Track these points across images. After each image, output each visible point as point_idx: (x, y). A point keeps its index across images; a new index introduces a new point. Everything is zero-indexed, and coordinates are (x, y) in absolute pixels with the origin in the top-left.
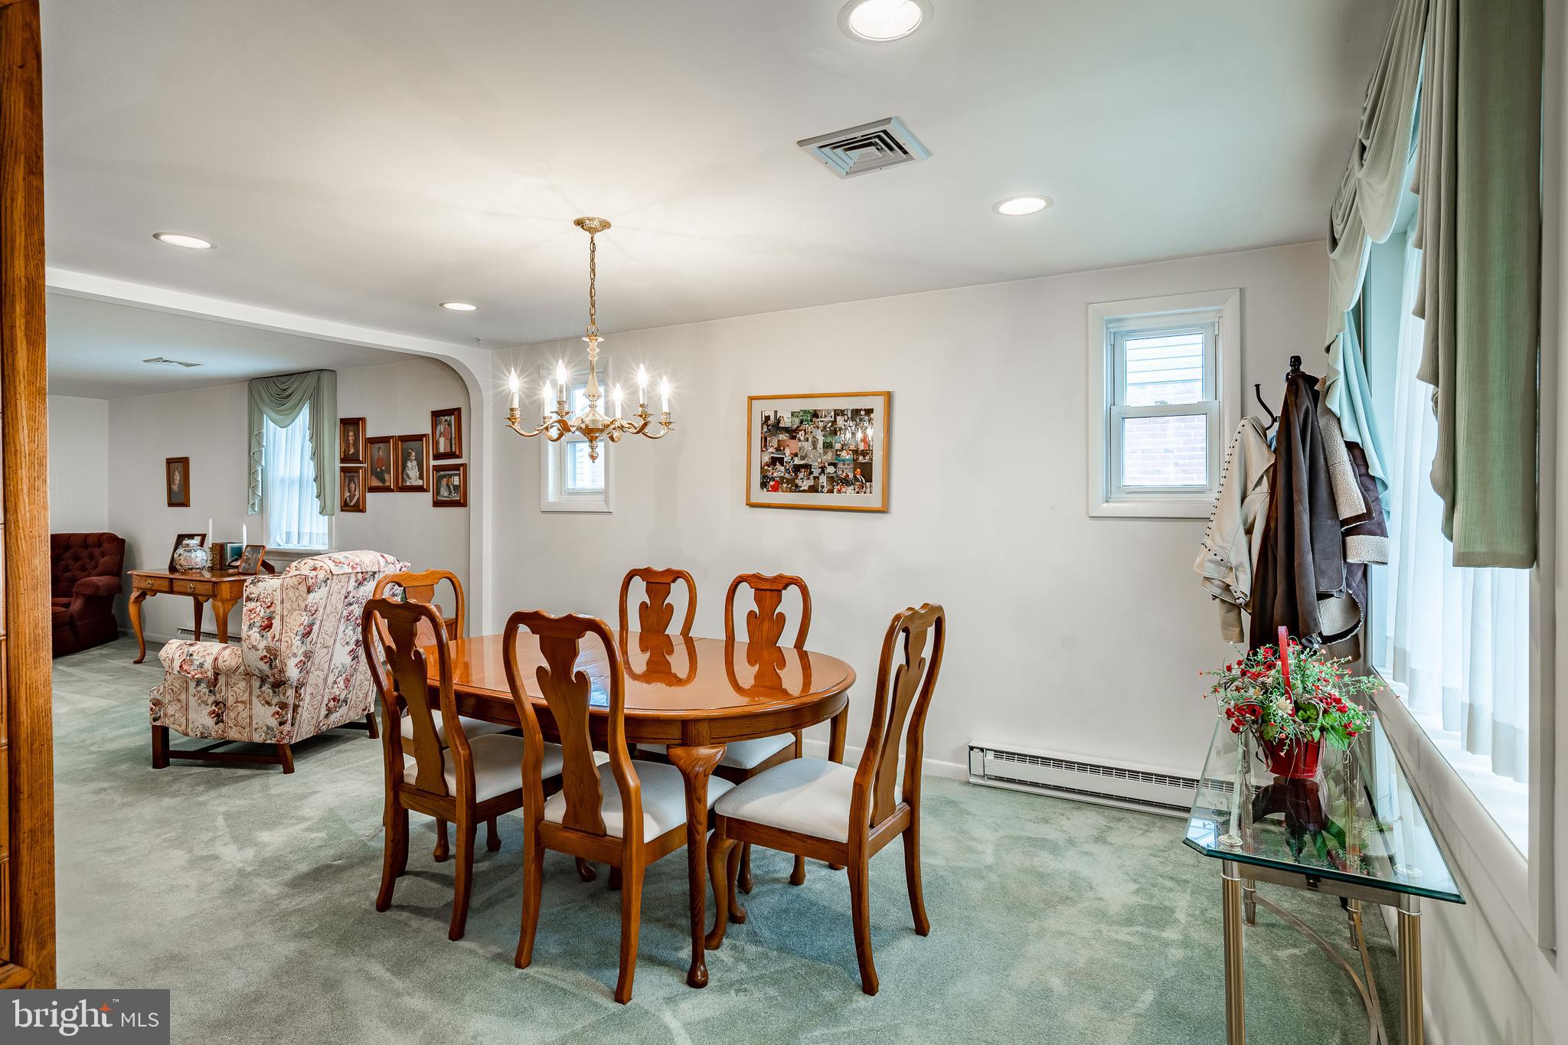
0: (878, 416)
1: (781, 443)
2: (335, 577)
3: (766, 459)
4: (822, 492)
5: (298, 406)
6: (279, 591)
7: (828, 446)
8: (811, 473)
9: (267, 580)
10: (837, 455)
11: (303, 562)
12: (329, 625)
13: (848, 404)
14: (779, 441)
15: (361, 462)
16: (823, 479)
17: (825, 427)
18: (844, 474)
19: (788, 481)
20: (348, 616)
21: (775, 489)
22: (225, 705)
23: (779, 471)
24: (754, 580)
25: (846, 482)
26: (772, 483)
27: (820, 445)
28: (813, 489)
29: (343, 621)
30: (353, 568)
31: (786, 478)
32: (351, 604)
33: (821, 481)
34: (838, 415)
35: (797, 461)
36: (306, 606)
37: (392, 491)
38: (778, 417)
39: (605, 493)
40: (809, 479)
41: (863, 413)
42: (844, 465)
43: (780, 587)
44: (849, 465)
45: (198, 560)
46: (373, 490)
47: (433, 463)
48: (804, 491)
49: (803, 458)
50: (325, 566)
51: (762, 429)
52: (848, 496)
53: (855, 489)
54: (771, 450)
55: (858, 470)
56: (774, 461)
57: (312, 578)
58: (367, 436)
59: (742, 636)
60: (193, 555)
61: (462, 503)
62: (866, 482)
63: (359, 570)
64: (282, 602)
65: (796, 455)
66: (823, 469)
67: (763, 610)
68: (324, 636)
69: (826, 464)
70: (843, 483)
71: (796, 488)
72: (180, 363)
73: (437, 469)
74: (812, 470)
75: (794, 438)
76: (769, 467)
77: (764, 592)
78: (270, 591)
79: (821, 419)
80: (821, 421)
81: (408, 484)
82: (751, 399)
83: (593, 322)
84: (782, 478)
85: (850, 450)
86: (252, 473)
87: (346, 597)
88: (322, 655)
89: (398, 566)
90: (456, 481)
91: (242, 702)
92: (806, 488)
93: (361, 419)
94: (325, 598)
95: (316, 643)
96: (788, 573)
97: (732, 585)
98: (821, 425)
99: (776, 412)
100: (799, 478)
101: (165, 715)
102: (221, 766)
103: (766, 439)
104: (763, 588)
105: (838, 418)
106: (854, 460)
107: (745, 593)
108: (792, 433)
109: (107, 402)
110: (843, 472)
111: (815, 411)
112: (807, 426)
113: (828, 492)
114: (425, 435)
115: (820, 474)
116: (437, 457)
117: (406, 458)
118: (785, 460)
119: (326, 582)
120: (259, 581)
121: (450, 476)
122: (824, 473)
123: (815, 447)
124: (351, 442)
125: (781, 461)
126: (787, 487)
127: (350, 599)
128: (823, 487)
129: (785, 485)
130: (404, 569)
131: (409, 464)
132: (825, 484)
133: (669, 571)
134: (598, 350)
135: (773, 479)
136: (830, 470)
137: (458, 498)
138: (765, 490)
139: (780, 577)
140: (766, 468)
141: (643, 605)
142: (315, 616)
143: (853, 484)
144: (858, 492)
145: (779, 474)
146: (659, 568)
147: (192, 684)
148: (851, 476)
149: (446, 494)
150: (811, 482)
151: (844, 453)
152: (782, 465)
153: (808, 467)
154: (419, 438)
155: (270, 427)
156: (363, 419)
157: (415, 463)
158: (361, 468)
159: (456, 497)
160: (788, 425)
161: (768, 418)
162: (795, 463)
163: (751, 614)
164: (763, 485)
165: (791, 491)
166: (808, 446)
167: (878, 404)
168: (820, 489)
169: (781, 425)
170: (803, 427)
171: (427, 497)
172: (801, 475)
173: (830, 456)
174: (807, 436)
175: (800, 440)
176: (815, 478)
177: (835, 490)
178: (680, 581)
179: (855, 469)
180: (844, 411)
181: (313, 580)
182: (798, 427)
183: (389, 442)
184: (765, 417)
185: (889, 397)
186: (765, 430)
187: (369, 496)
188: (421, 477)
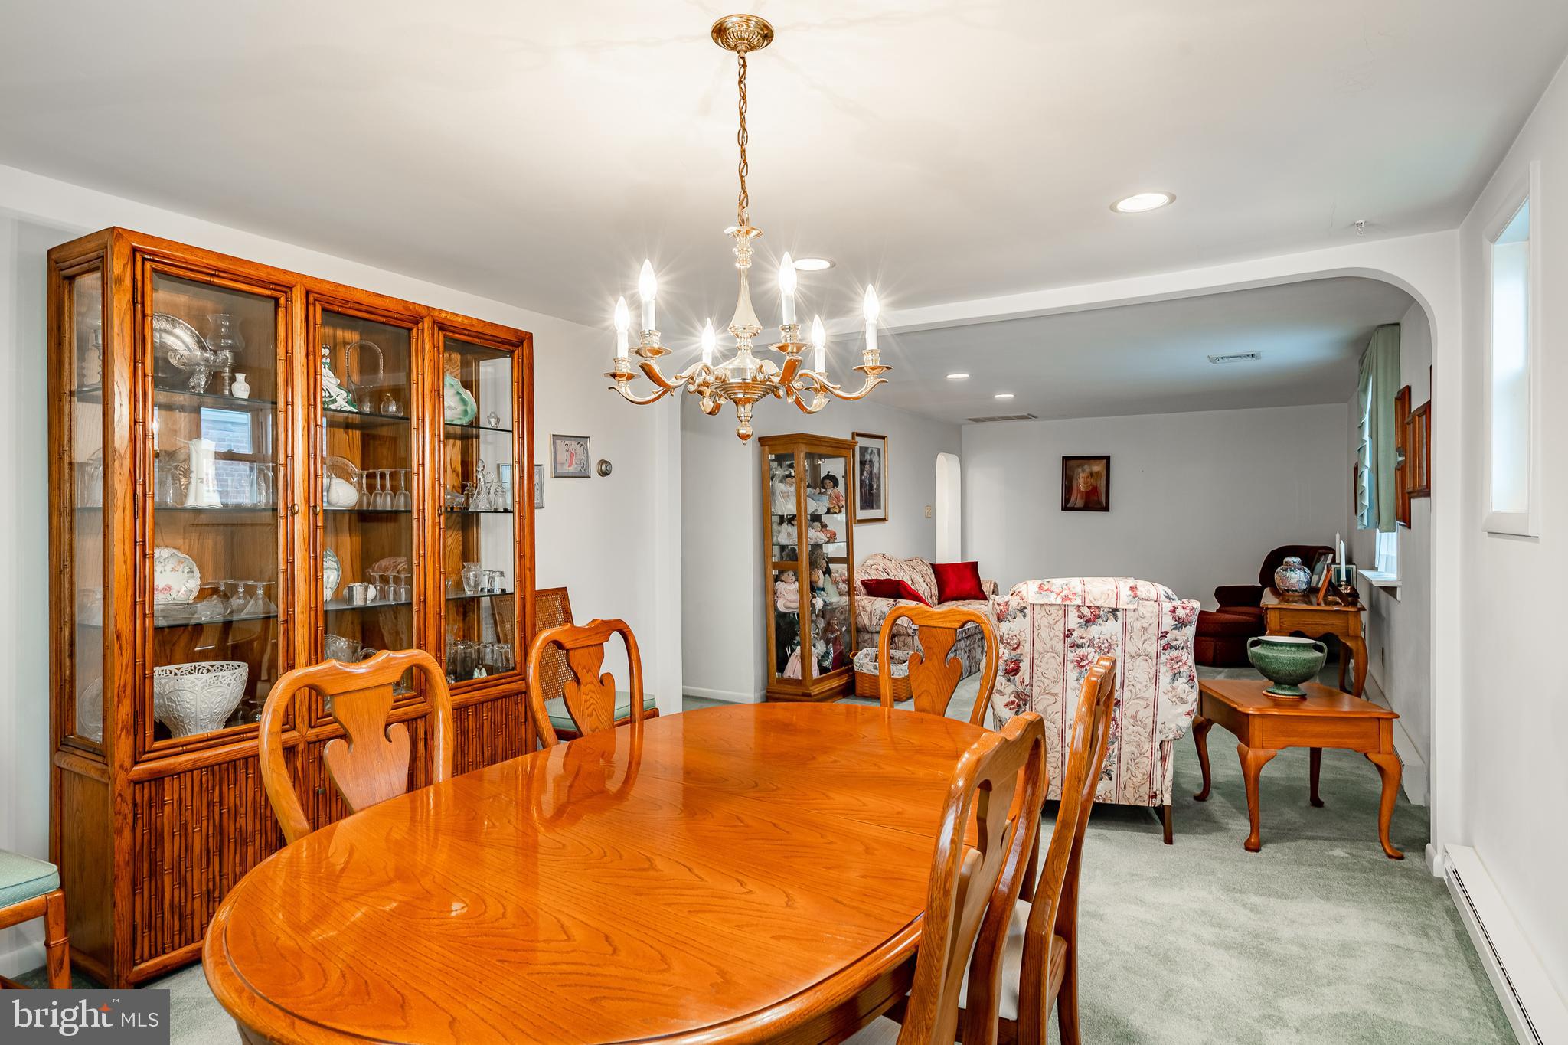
12: (1049, 666)
20: (1078, 662)
29: (1070, 666)
32: (1080, 646)
46: (1411, 494)
72: (1238, 357)
87: (1067, 636)
94: (1028, 631)
127: (1075, 639)
156: (1408, 388)
187: (1412, 502)
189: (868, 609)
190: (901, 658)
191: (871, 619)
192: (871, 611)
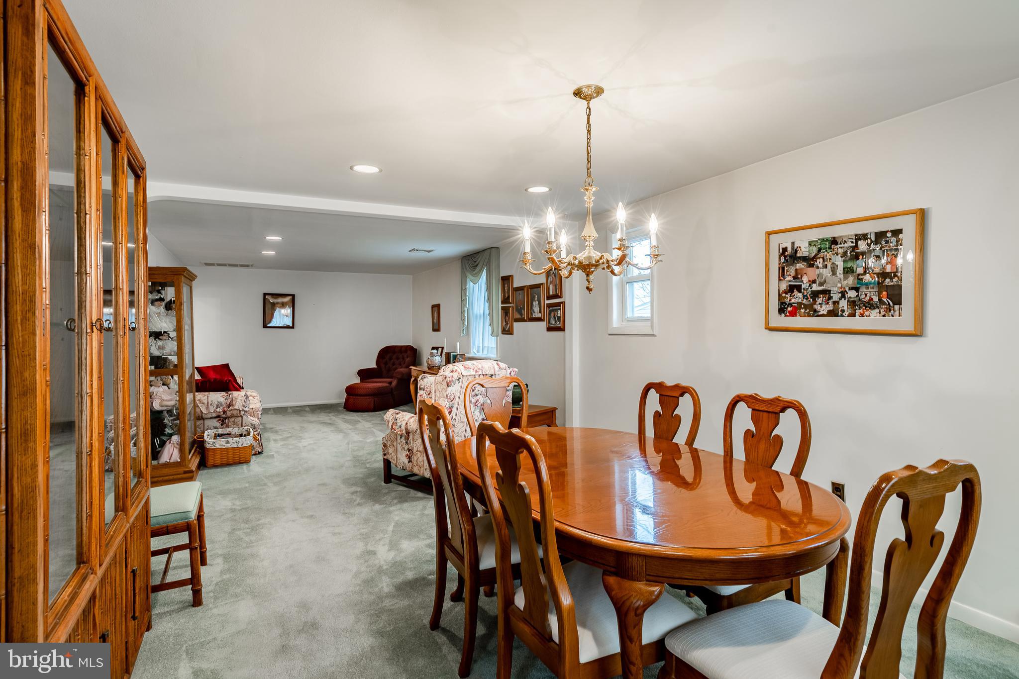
0: (909, 237)
1: (799, 271)
2: (464, 377)
3: (784, 286)
4: (842, 316)
5: (481, 271)
6: (433, 385)
7: (848, 271)
8: (830, 298)
9: (428, 377)
10: (860, 279)
11: (447, 367)
13: (870, 228)
14: (796, 270)
15: (510, 303)
16: (843, 304)
17: (845, 253)
18: (868, 298)
19: (806, 307)
20: (475, 403)
21: (793, 314)
22: (412, 452)
23: (797, 298)
24: (751, 400)
25: (870, 305)
26: (790, 309)
27: (840, 270)
28: (833, 313)
29: (472, 406)
30: (476, 371)
31: (803, 304)
32: (477, 395)
33: (841, 305)
34: (860, 239)
35: (815, 287)
36: (447, 396)
37: (526, 321)
38: (795, 247)
39: (651, 320)
40: (828, 304)
41: (889, 235)
42: (867, 288)
43: (777, 409)
44: (873, 288)
45: (437, 362)
46: (517, 320)
47: (547, 302)
48: (823, 315)
49: (821, 284)
50: (459, 370)
51: (780, 260)
52: (873, 319)
53: (880, 313)
54: (789, 278)
55: (884, 293)
56: (791, 289)
57: (449, 378)
58: (514, 287)
59: (739, 454)
60: (434, 358)
61: (561, 329)
62: (894, 304)
63: (480, 373)
64: (435, 392)
65: (814, 282)
66: (843, 294)
67: (760, 430)
68: (460, 415)
69: (847, 289)
70: (866, 307)
71: (815, 313)
72: (424, 251)
73: (549, 306)
74: (832, 295)
75: (812, 266)
76: (786, 294)
77: (761, 413)
78: (429, 385)
79: (840, 246)
80: (841, 248)
81: (534, 316)
82: (769, 234)
83: (589, 175)
84: (800, 304)
85: (874, 274)
86: (462, 312)
87: (473, 391)
88: (460, 427)
89: (509, 371)
90: (559, 313)
91: (420, 451)
92: (825, 313)
93: (510, 276)
94: (459, 391)
95: (455, 419)
96: (787, 396)
97: (730, 403)
98: (841, 251)
99: (793, 243)
100: (818, 303)
101: (388, 453)
102: (411, 488)
103: (783, 269)
104: (760, 409)
105: (860, 243)
106: (879, 283)
107: (743, 414)
108: (810, 261)
109: (411, 276)
110: (866, 295)
111: (834, 238)
112: (826, 253)
113: (849, 316)
114: (542, 284)
115: (840, 299)
116: (549, 298)
117: (533, 300)
118: (803, 286)
119: (458, 380)
120: (424, 378)
121: (556, 310)
122: (845, 297)
123: (834, 273)
124: (506, 291)
125: (799, 288)
126: (805, 312)
127: (476, 392)
128: (843, 311)
129: (803, 311)
130: (513, 374)
131: (534, 303)
132: (846, 308)
133: (677, 386)
134: (593, 198)
135: (791, 305)
136: (852, 294)
137: (560, 325)
138: (783, 315)
139: (777, 400)
140: (784, 295)
141: (657, 414)
142: (453, 402)
143: (878, 307)
144: (884, 316)
145: (797, 300)
146: (669, 383)
147: (399, 437)
148: (876, 299)
149: (553, 323)
150: (830, 307)
151: (867, 278)
152: (800, 291)
153: (826, 292)
154: (538, 286)
155: (470, 285)
156: (511, 276)
157: (537, 302)
158: (511, 307)
159: (559, 325)
160: (806, 254)
161: (785, 250)
162: (813, 289)
163: (748, 432)
164: (781, 311)
165: (809, 316)
166: (827, 273)
167: (909, 226)
168: (840, 313)
169: (798, 255)
170: (821, 255)
171: (543, 325)
172: (819, 301)
173: (851, 281)
174: (826, 263)
175: (818, 268)
176: (834, 303)
177: (857, 314)
178: (687, 395)
179: (880, 293)
180: (866, 235)
181: (450, 379)
182: (816, 255)
183: (524, 290)
184: (783, 249)
185: (922, 216)
186: (783, 260)
187: (515, 324)
188: (540, 312)
189: (205, 402)
190: (237, 433)
191: (208, 408)
192: (208, 403)
